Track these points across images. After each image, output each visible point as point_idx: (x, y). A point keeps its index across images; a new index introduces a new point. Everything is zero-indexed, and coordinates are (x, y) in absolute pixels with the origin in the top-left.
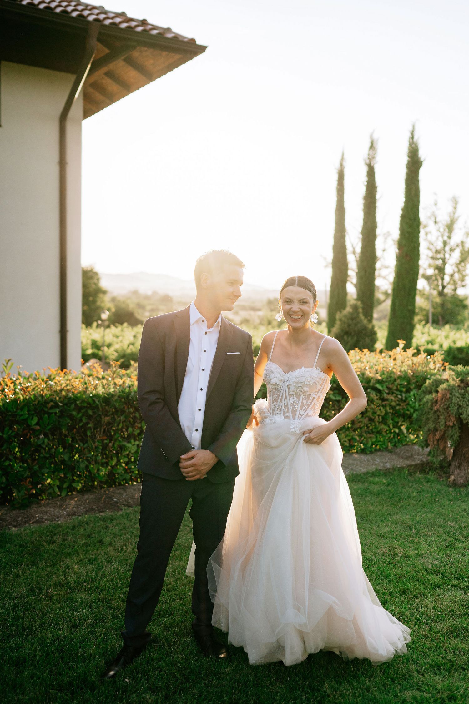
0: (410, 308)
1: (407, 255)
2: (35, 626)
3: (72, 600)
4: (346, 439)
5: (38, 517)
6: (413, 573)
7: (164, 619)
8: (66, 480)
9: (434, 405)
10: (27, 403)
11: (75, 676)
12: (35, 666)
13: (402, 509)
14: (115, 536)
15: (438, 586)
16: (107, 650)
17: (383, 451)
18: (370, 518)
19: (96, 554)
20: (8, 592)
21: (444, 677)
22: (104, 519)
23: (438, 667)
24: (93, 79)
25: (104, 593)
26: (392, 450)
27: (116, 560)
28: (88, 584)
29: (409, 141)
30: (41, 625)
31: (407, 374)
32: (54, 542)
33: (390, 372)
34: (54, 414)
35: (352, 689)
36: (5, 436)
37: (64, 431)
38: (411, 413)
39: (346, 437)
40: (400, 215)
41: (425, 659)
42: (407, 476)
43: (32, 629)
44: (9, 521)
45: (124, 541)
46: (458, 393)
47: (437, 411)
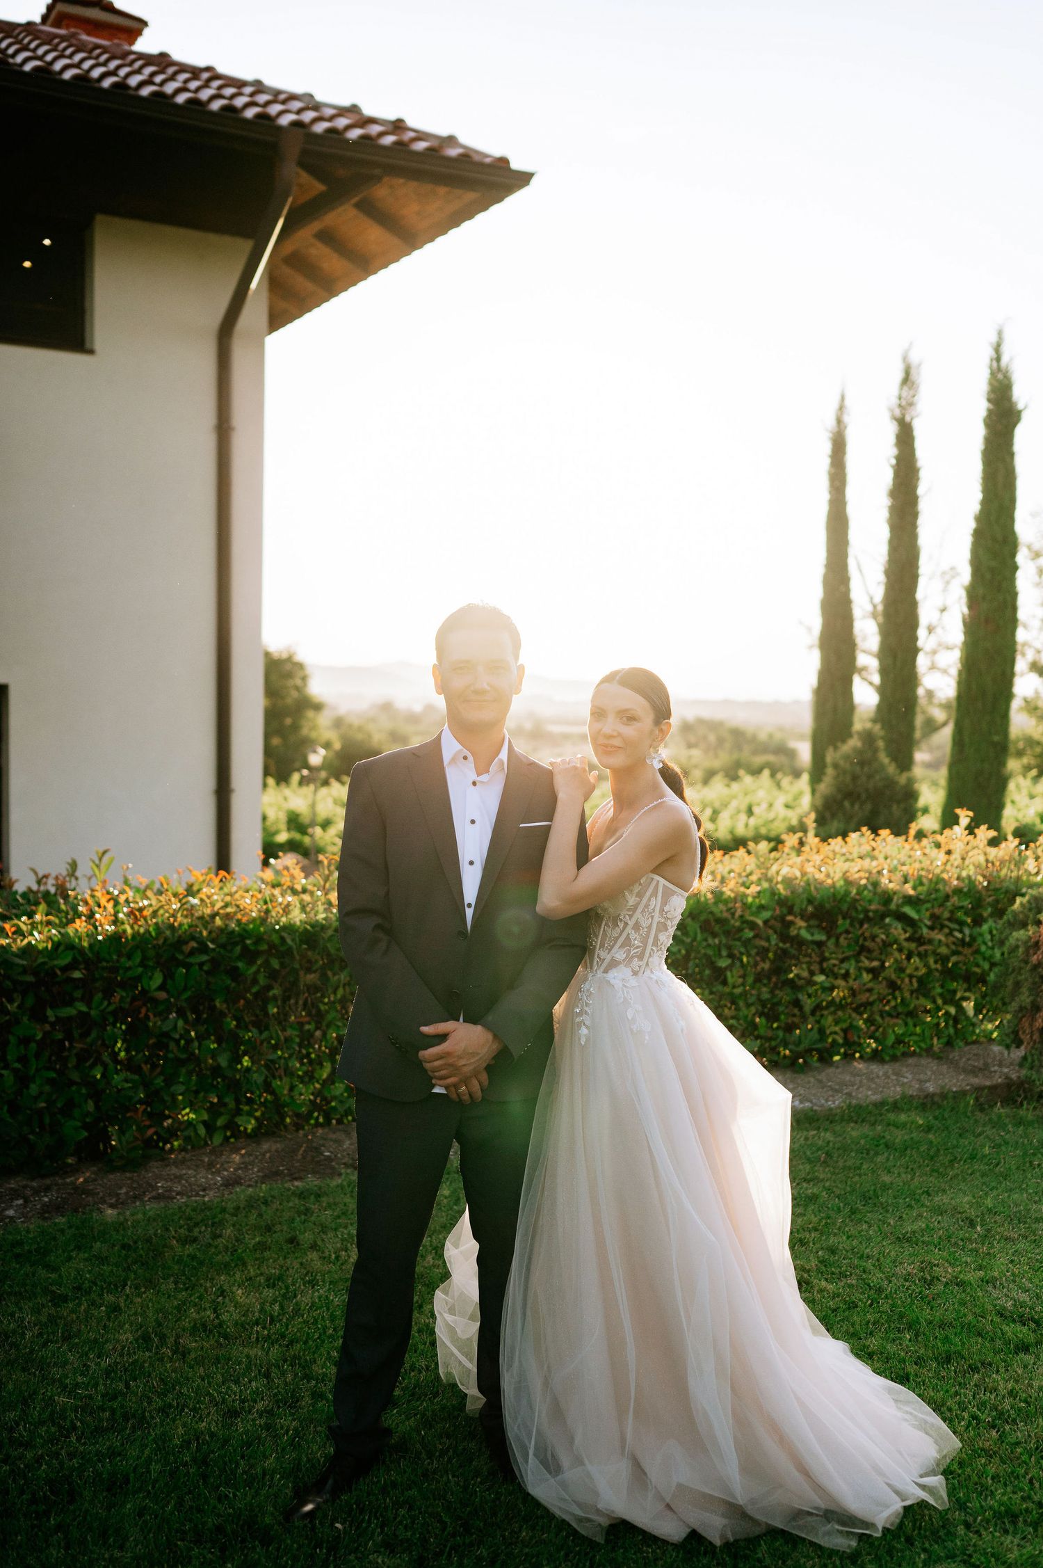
0: (996, 738)
1: (987, 621)
2: (150, 1412)
3: (229, 1359)
4: (837, 1029)
5: (162, 1187)
6: (970, 1318)
7: (421, 1404)
8: (222, 1110)
9: (1031, 952)
10: (141, 941)
11: (229, 1515)
12: (149, 1492)
13: (956, 1182)
14: (324, 1229)
15: (1025, 1348)
16: (299, 1464)
17: (920, 1055)
18: (883, 1200)
19: (282, 1267)
20: (96, 1341)
21: (1023, 1538)
22: (302, 1193)
23: (1012, 1516)
24: (289, 247)
25: (298, 1346)
26: (941, 1055)
27: (323, 1281)
28: (264, 1328)
29: (991, 367)
30: (163, 1410)
31: (975, 886)
32: (195, 1240)
33: (934, 880)
34: (197, 967)
35: (819, 1557)
36: (93, 1013)
37: (218, 1004)
38: (984, 971)
39: (837, 1022)
40: (972, 532)
41: (985, 1500)
42: (972, 1112)
43: (144, 1417)
44: (101, 1194)
45: (343, 1240)
47: (1039, 965)
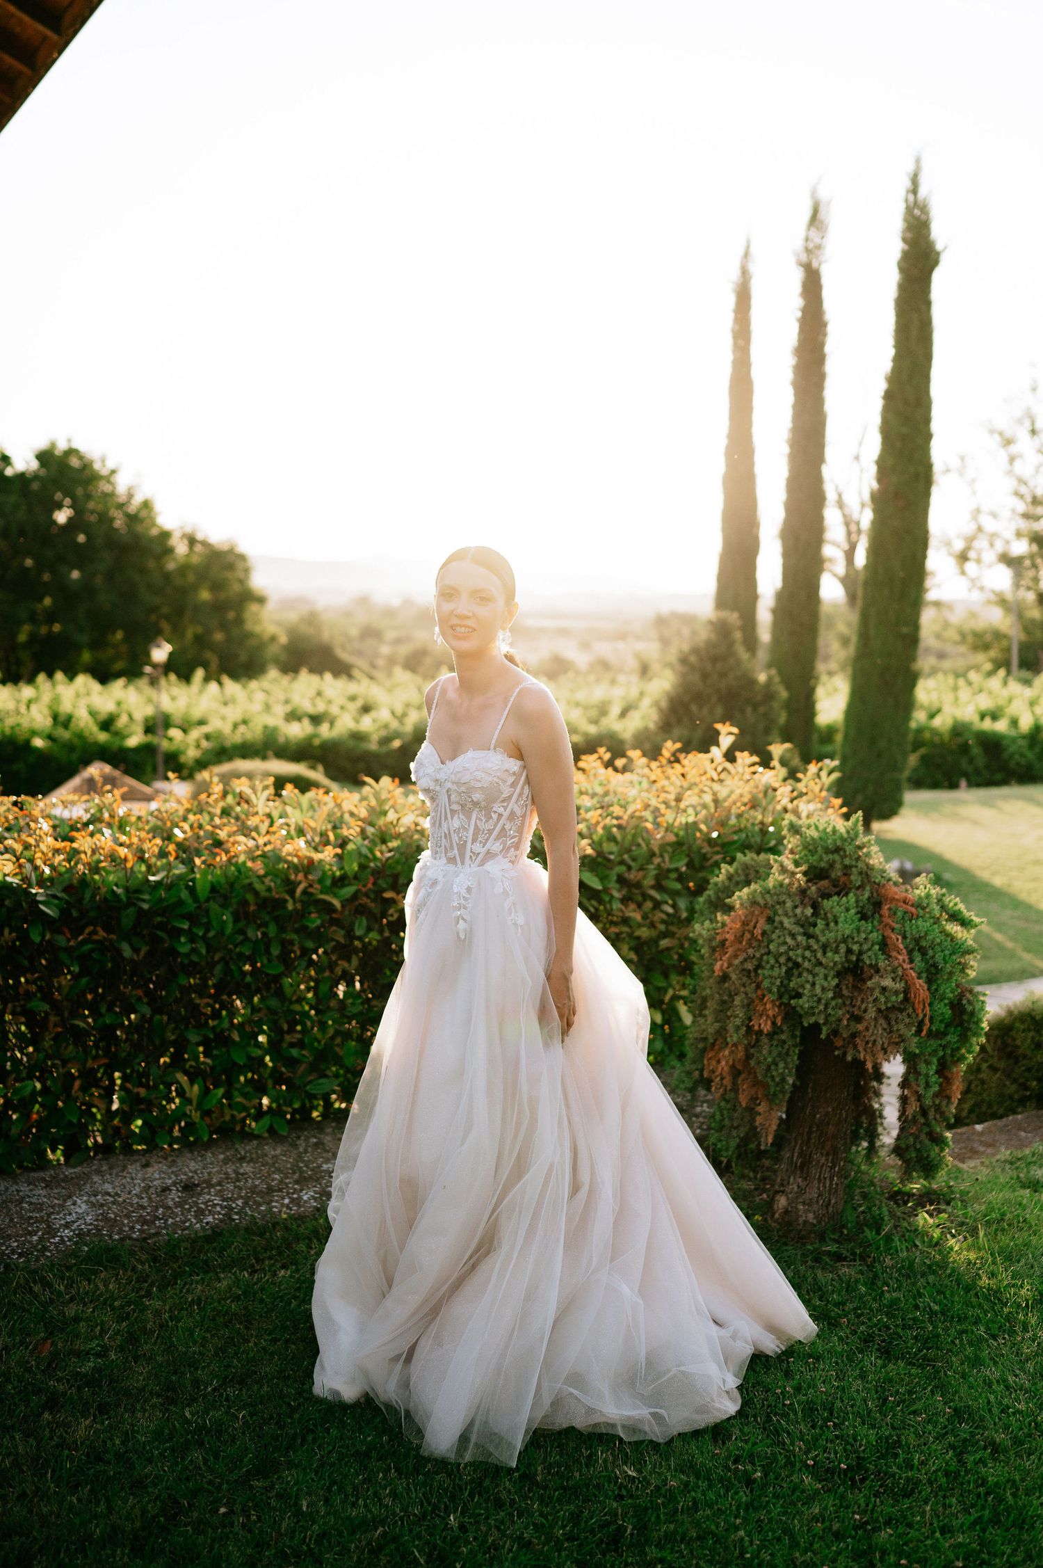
1: (897, 495)
9: (716, 955)
29: (906, 201)
40: (883, 395)
46: (792, 920)
47: (725, 978)
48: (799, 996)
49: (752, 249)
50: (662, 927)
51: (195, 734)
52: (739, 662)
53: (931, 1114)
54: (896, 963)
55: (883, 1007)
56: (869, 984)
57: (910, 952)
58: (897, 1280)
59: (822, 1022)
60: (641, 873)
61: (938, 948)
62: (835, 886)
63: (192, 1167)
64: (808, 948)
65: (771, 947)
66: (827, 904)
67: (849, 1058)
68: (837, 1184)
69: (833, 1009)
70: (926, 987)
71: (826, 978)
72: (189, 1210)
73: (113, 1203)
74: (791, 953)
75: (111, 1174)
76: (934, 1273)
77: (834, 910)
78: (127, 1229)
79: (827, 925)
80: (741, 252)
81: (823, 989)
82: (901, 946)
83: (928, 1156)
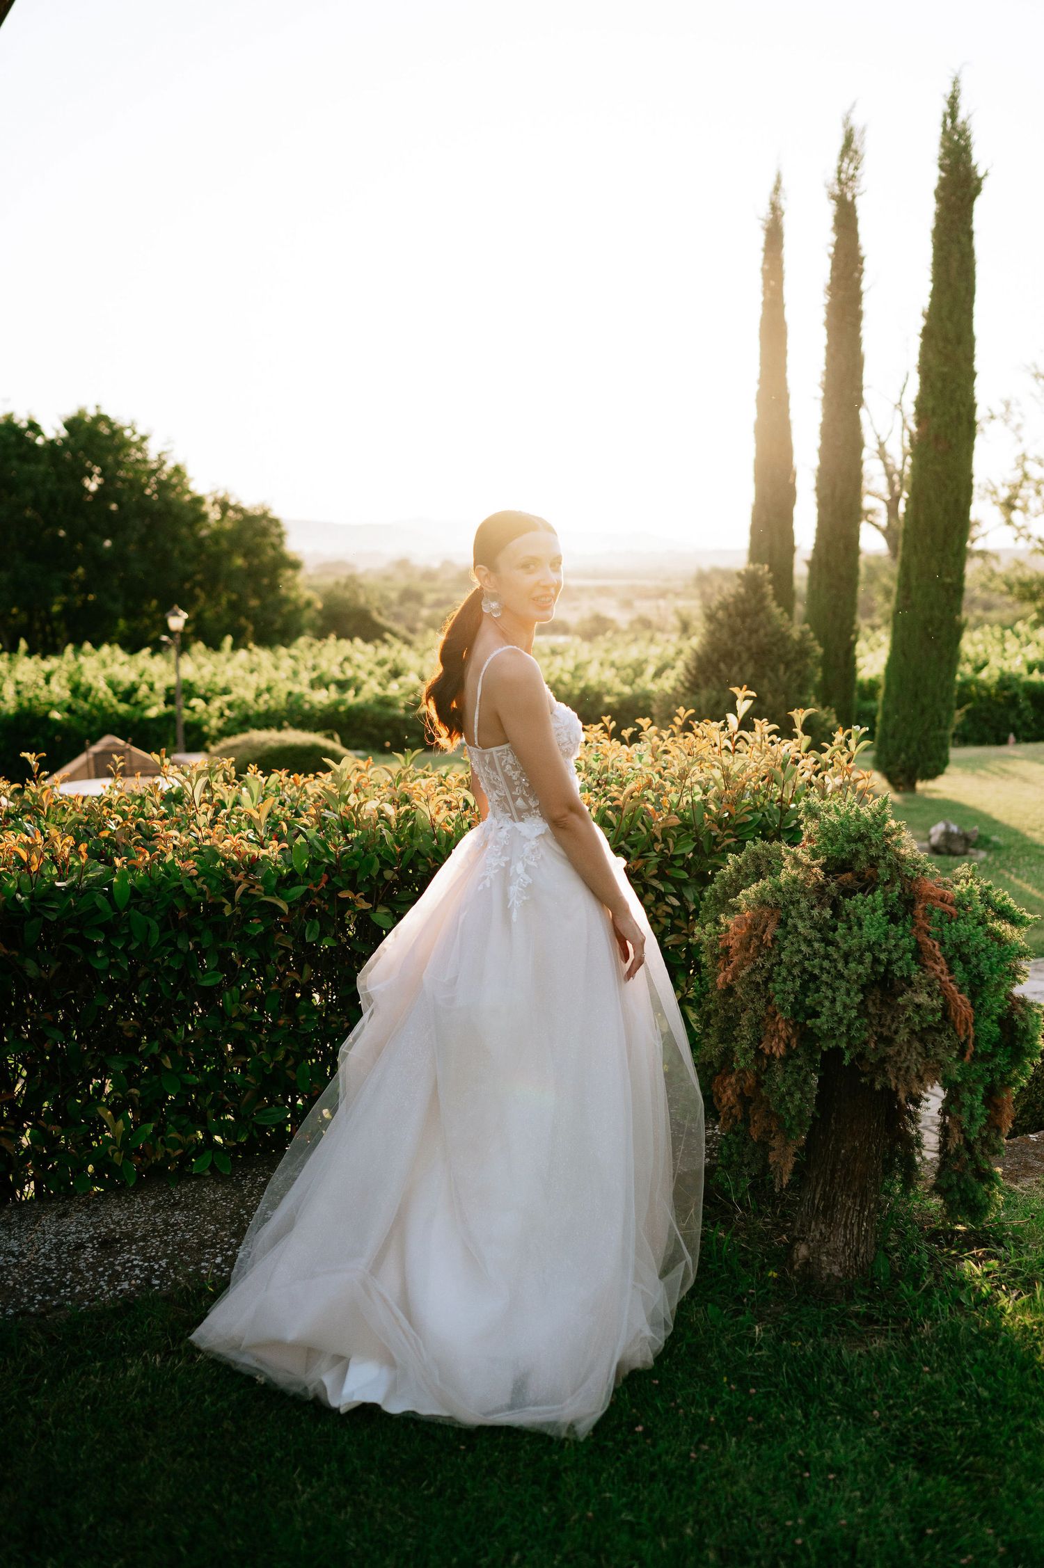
1: (937, 438)
29: (944, 126)
40: (920, 331)
46: (808, 923)
47: (730, 991)
48: (816, 1015)
49: (784, 184)
50: (667, 922)
51: (218, 703)
52: (770, 617)
53: (978, 1148)
54: (932, 975)
55: (917, 1028)
56: (900, 1000)
57: (949, 961)
58: (938, 1356)
59: (843, 1046)
60: (641, 861)
61: (983, 956)
62: (859, 880)
63: (117, 1217)
64: (827, 957)
65: (783, 956)
66: (849, 904)
67: (878, 1087)
68: (866, 1231)
69: (858, 1030)
70: (968, 1002)
71: (848, 994)
72: (102, 1274)
73: (15, 1266)
74: (806, 963)
75: (19, 1228)
76: (983, 1345)
77: (858, 911)
78: (25, 1300)
79: (850, 928)
80: (771, 187)
81: (845, 1007)
82: (939, 954)
83: (975, 1197)
